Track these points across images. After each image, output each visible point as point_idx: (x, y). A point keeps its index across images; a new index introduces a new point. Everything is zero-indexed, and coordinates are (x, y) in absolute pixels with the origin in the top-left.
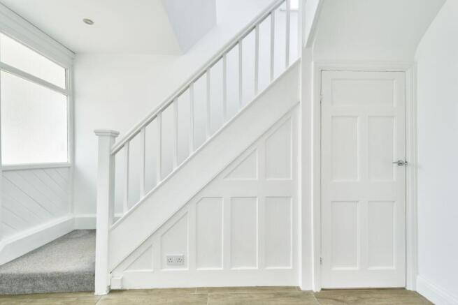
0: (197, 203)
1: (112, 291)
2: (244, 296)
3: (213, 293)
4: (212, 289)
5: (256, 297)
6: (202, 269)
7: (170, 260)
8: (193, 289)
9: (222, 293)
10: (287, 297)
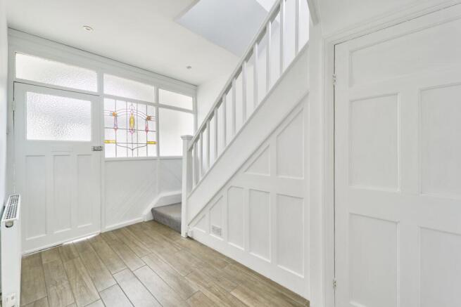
0: (229, 189)
1: (188, 237)
2: (252, 279)
3: (234, 266)
4: (235, 263)
5: (260, 285)
6: (231, 244)
7: (214, 228)
8: (224, 256)
9: (238, 268)
10: (288, 302)
